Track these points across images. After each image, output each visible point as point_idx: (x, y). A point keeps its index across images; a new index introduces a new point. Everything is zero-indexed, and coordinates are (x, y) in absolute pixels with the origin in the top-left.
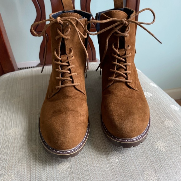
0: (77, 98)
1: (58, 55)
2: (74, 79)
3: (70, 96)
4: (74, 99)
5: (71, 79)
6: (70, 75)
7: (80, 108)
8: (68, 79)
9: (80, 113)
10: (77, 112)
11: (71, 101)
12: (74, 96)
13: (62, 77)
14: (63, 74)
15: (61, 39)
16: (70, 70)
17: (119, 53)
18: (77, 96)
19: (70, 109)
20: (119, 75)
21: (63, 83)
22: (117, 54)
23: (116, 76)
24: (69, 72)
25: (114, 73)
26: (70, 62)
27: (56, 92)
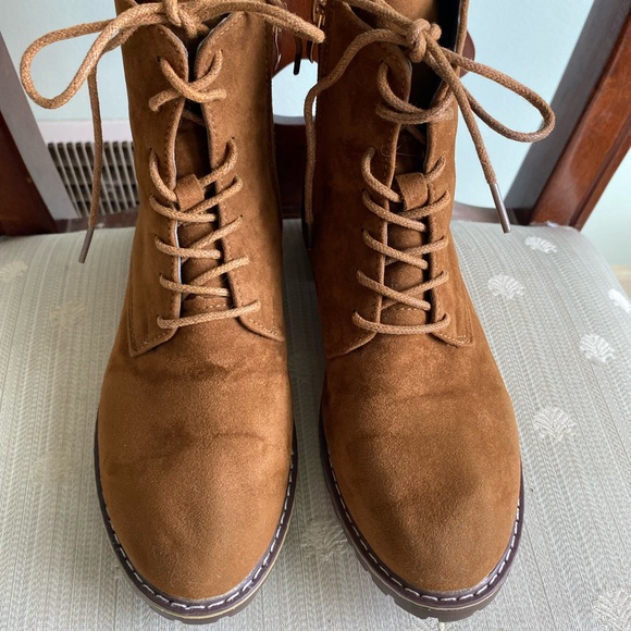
0: (250, 371)
1: (167, 184)
2: (236, 288)
3: (221, 369)
4: (236, 379)
5: (224, 292)
6: (222, 270)
7: (263, 415)
8: (211, 291)
9: (262, 439)
10: (252, 435)
11: (225, 387)
12: (237, 365)
13: (183, 283)
14: (190, 272)
15: (177, 107)
16: (219, 245)
17: (394, 197)
18: (249, 363)
19: (224, 428)
20: (400, 304)
21: (190, 306)
22: (391, 202)
23: (389, 304)
24: (216, 254)
25: (374, 294)
26: (222, 207)
27: (162, 341)
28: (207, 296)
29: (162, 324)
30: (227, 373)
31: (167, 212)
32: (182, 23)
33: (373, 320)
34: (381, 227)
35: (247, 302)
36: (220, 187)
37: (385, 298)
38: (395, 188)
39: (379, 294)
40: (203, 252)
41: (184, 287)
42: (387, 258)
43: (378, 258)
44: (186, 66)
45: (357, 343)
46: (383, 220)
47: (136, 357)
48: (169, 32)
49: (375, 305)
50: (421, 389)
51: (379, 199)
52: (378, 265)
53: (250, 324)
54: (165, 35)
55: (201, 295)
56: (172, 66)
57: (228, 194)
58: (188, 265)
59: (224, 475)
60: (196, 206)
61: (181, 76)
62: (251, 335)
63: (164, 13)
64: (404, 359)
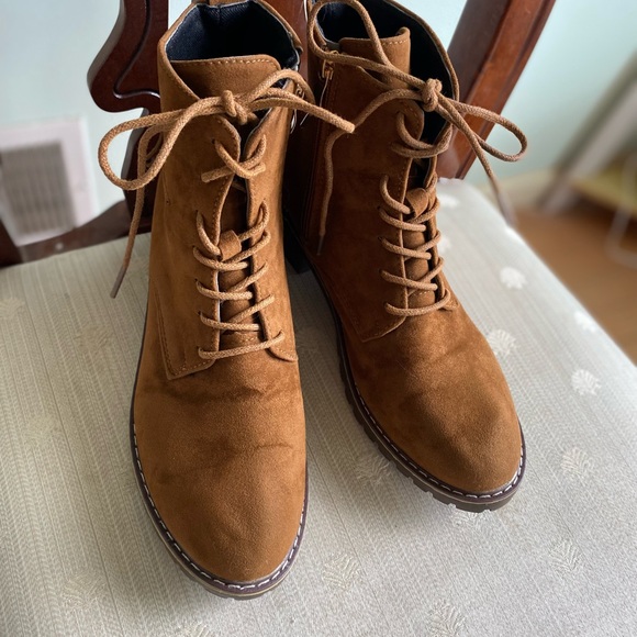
0: (278, 392)
1: (213, 241)
2: (267, 322)
4: (268, 399)
5: (256, 327)
6: (254, 310)
7: (291, 427)
8: (247, 327)
9: (291, 447)
10: (284, 445)
11: (260, 407)
12: (268, 388)
13: (222, 321)
14: (228, 311)
15: (227, 181)
16: (252, 288)
17: (407, 210)
18: (277, 385)
19: (262, 441)
20: (419, 290)
21: (229, 339)
22: (404, 214)
23: (412, 292)
24: (249, 295)
25: (401, 287)
26: (255, 257)
27: (202, 369)
28: (243, 331)
29: (203, 355)
30: (261, 394)
31: (212, 263)
32: (238, 115)
33: (403, 307)
34: (398, 235)
35: (275, 334)
36: (255, 240)
37: (409, 288)
38: (407, 203)
39: (404, 286)
40: (240, 295)
41: (225, 325)
42: (405, 256)
43: (399, 259)
44: (239, 149)
45: (393, 326)
46: (398, 229)
47: (174, 380)
48: (227, 123)
49: (403, 295)
50: (444, 350)
51: (395, 214)
52: (400, 264)
53: (277, 352)
54: (222, 123)
55: (238, 331)
56: (226, 149)
57: (261, 246)
58: (226, 305)
59: (267, 479)
60: (234, 258)
61: (234, 158)
62: (277, 361)
63: (223, 107)
64: (428, 330)
